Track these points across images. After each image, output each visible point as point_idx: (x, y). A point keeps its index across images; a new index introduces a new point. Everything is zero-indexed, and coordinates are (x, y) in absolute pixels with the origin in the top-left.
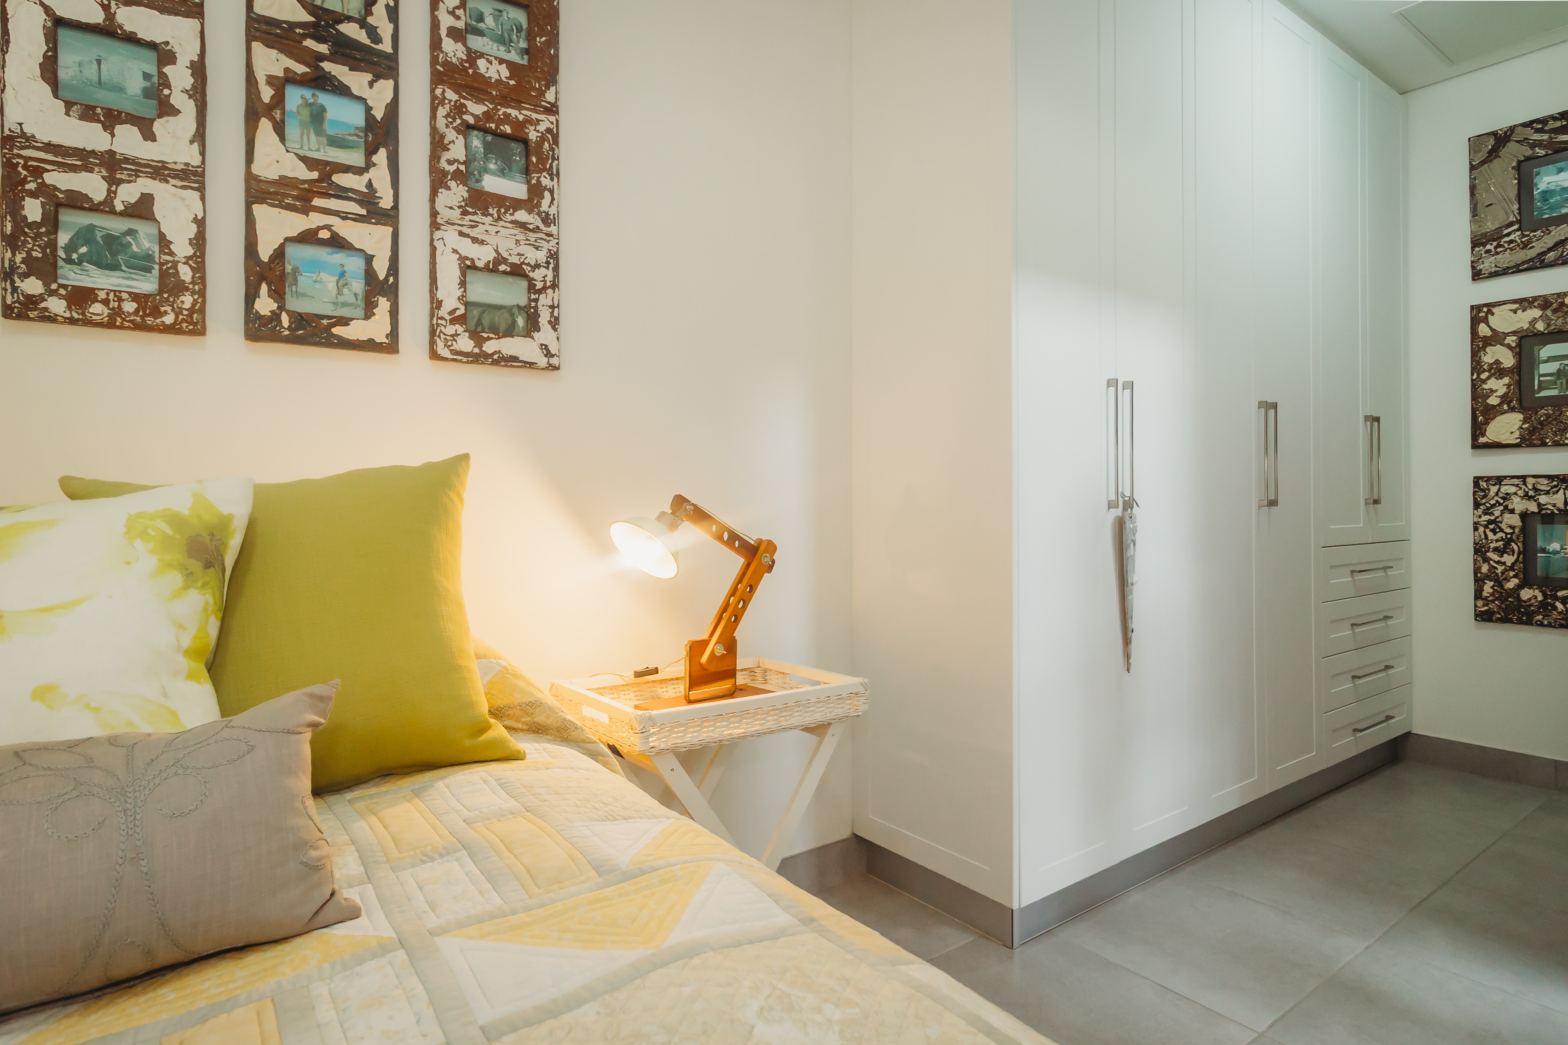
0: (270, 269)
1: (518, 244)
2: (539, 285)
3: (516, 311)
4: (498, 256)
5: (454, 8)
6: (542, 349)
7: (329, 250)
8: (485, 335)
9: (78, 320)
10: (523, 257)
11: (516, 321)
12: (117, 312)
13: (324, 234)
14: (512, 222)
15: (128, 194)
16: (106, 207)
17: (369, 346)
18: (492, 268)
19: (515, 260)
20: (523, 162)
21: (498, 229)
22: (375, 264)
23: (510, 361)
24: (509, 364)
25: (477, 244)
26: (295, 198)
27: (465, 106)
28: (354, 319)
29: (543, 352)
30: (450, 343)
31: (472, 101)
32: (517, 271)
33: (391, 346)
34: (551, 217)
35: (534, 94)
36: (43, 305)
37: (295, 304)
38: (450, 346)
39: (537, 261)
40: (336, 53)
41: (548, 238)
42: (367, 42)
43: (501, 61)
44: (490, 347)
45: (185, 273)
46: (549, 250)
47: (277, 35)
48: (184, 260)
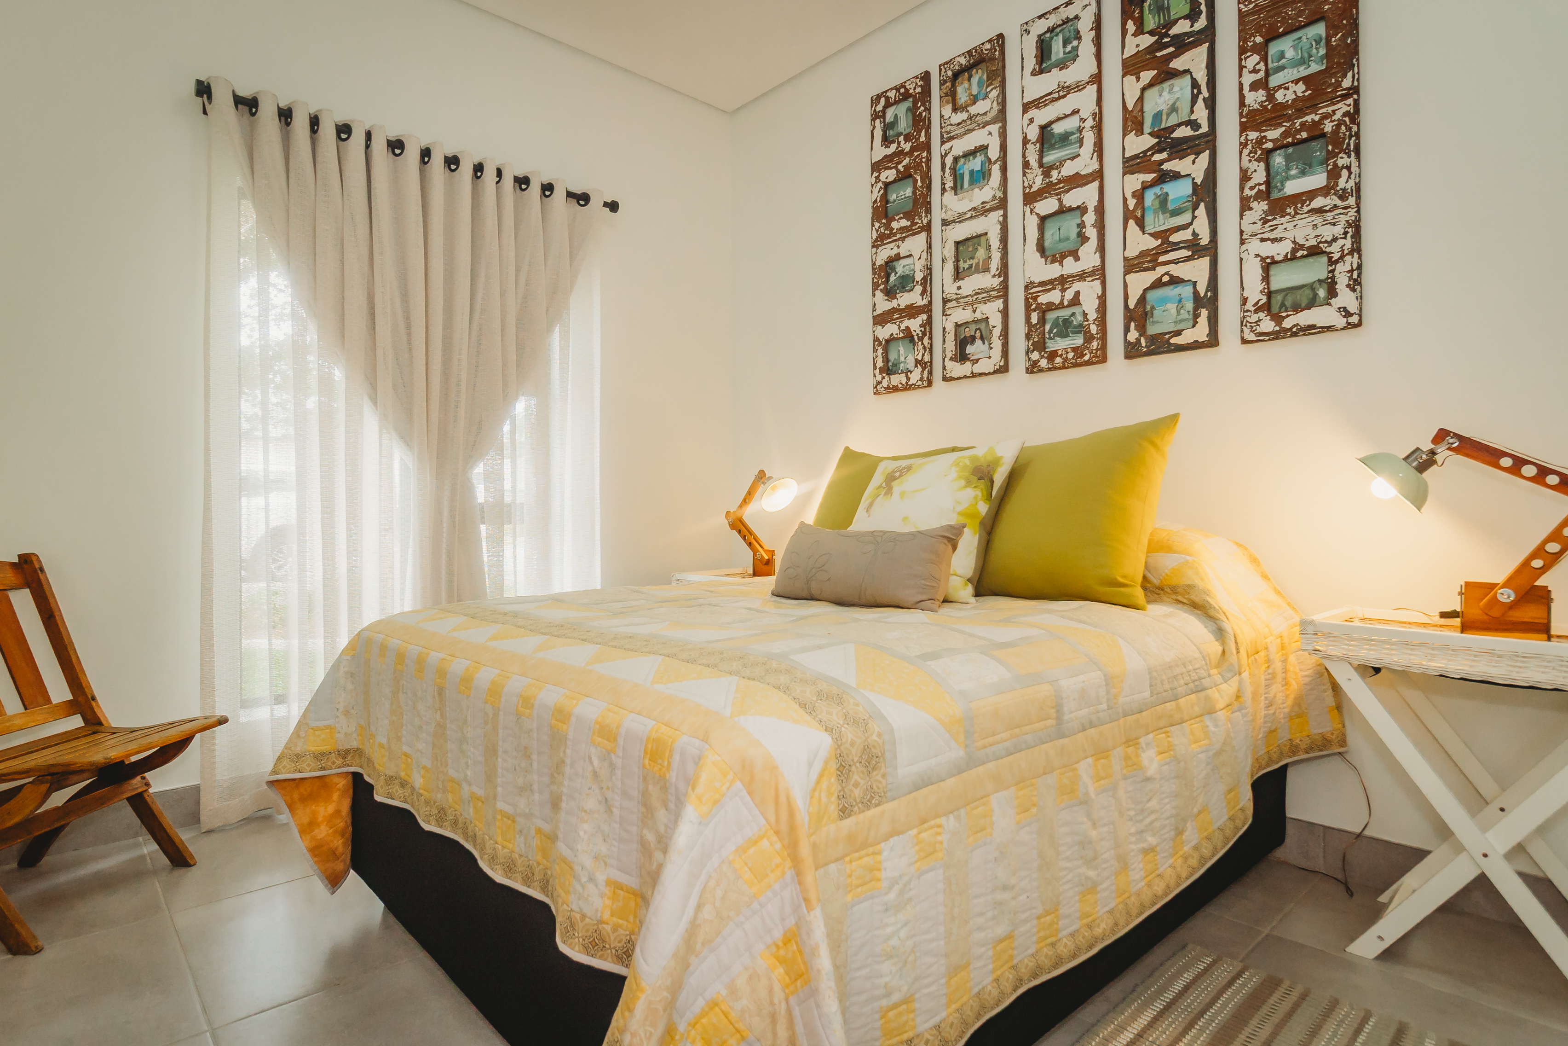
0: (1135, 312)
1: (1315, 228)
2: (1336, 256)
3: (1317, 285)
4: (1295, 246)
5: (1254, 67)
6: (1340, 312)
7: (1172, 287)
8: (1284, 314)
9: (1051, 368)
10: (1320, 237)
11: (1317, 294)
12: (1066, 360)
13: (1166, 279)
14: (1309, 212)
15: (1069, 295)
16: (1061, 306)
17: (1196, 346)
18: (1291, 258)
19: (1313, 242)
20: (1323, 154)
21: (1295, 223)
22: (1198, 288)
23: (1309, 330)
24: (1307, 332)
25: (1276, 243)
26: (1149, 262)
27: (1265, 137)
28: (1184, 330)
29: (1341, 314)
30: (1254, 328)
31: (1271, 130)
32: (1314, 252)
33: (1213, 341)
34: (1349, 191)
35: (1330, 90)
36: (1038, 364)
37: (1152, 330)
38: (1254, 331)
39: (1334, 236)
40: (1172, 153)
41: (1346, 211)
42: (1191, 133)
43: (1296, 82)
44: (1287, 324)
45: (1094, 329)
46: (1347, 221)
47: (1138, 164)
48: (1092, 322)
